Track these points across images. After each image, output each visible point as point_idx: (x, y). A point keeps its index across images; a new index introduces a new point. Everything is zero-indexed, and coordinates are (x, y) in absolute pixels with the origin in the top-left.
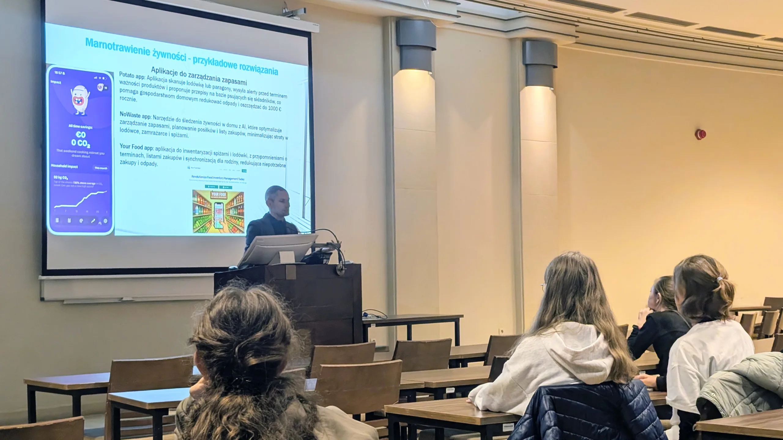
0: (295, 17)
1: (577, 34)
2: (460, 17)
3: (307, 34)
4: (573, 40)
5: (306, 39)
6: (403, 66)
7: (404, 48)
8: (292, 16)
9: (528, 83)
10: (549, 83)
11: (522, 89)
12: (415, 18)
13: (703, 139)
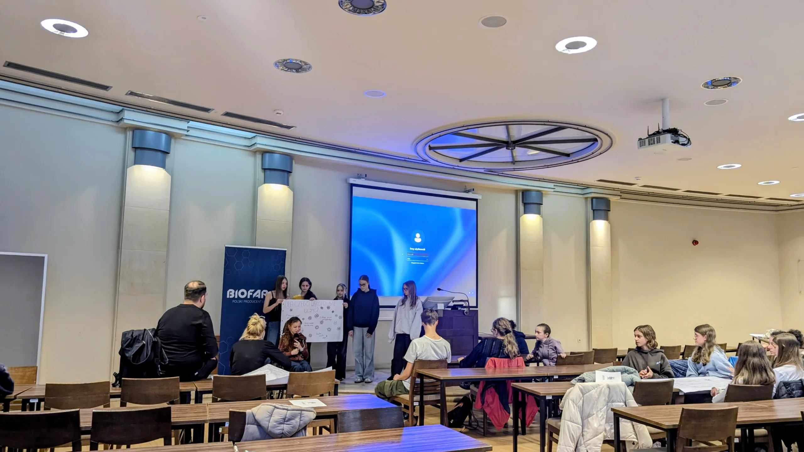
0: (469, 193)
1: (621, 194)
2: (555, 189)
3: (476, 200)
4: (619, 197)
5: (475, 202)
6: (525, 212)
7: (526, 204)
8: (468, 192)
9: (594, 219)
10: (606, 218)
11: (591, 222)
12: (532, 190)
13: (696, 245)
